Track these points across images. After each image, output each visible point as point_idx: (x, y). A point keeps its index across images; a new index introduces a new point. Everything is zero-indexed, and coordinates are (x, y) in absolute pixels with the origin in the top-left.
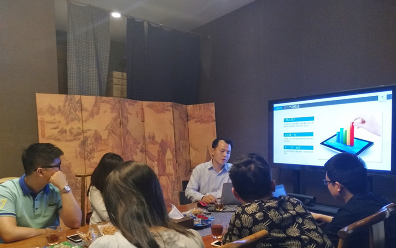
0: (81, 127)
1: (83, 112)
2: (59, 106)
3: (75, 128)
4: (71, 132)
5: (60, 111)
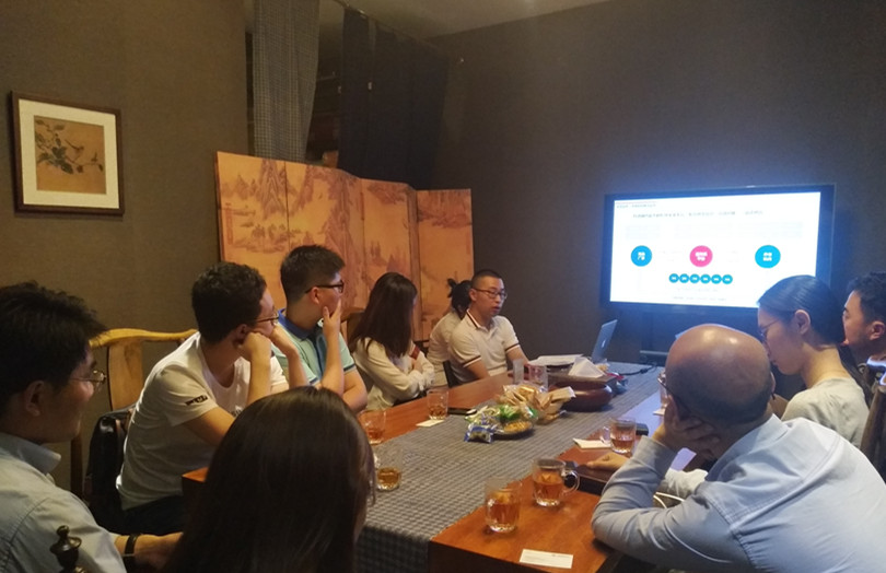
0: (286, 225)
1: (290, 195)
2: (254, 182)
3: (278, 227)
4: (271, 235)
5: (254, 190)
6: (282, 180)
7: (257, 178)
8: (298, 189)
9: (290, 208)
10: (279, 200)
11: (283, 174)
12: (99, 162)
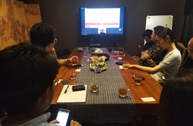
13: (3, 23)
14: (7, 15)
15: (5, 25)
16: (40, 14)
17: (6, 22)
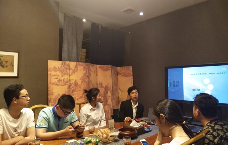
0: (69, 78)
1: (70, 70)
3: (66, 79)
4: (64, 81)
5: (59, 69)
6: (68, 66)
7: (60, 66)
8: (73, 69)
9: (70, 74)
10: (67, 72)
11: (69, 65)
12: (12, 64)
13: (74, 85)
14: (81, 78)
15: (77, 87)
16: (132, 76)
17: (79, 85)
